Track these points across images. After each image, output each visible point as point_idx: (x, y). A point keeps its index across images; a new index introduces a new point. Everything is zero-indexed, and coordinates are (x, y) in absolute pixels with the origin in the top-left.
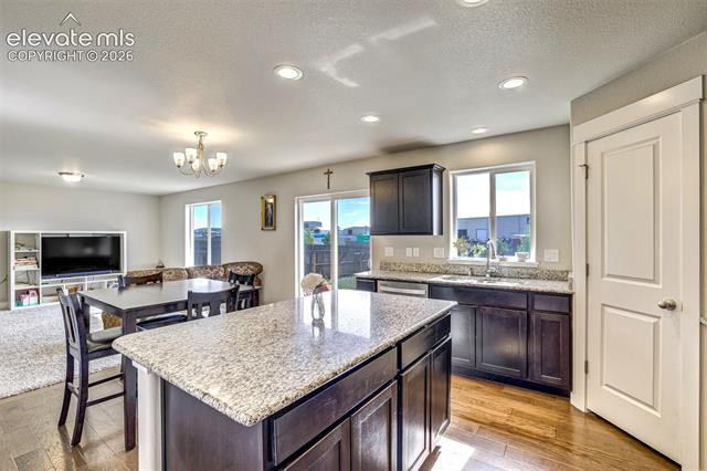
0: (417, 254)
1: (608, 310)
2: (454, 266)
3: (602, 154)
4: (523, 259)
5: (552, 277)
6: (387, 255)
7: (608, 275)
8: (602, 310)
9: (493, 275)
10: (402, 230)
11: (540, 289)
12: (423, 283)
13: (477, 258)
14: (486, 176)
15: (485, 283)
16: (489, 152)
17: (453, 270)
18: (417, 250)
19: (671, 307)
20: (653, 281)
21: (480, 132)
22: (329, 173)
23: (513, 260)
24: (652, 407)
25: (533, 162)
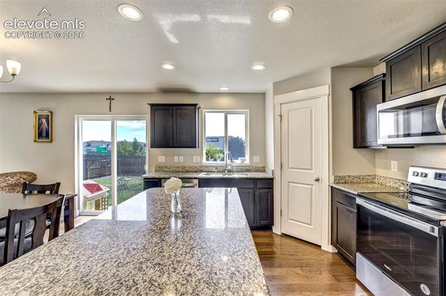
0: (181, 160)
1: (291, 184)
2: (207, 167)
3: (288, 111)
4: (243, 161)
5: (257, 170)
6: (160, 161)
7: (291, 168)
8: (288, 185)
9: (229, 171)
10: (175, 145)
11: (257, 177)
12: (195, 178)
13: (219, 162)
14: (222, 115)
15: (227, 176)
16: (225, 102)
17: (205, 169)
18: (182, 157)
19: (317, 180)
20: (311, 169)
21: (224, 89)
22: (110, 99)
23: (238, 162)
24: (310, 225)
25: (248, 110)
